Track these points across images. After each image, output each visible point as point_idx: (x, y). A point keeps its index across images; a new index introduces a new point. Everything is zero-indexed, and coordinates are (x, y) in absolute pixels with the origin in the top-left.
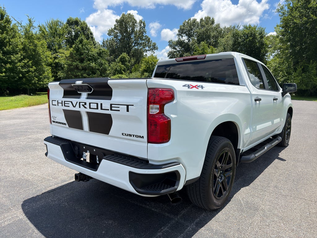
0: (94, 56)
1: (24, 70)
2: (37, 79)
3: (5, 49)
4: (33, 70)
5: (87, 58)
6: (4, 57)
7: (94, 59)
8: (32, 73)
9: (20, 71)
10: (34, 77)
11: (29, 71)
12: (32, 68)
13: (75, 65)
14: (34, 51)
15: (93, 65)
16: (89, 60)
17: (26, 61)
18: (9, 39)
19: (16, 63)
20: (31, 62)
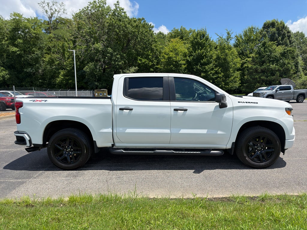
0: (276, 57)
1: (214, 77)
2: (224, 83)
3: (202, 61)
4: (221, 76)
5: (268, 61)
6: (201, 68)
7: (276, 60)
8: (220, 79)
9: (211, 77)
10: (222, 82)
11: (218, 77)
12: (221, 74)
13: (255, 68)
14: (225, 59)
15: (273, 66)
16: (270, 62)
17: (217, 69)
18: (206, 53)
19: (208, 72)
20: (220, 69)
